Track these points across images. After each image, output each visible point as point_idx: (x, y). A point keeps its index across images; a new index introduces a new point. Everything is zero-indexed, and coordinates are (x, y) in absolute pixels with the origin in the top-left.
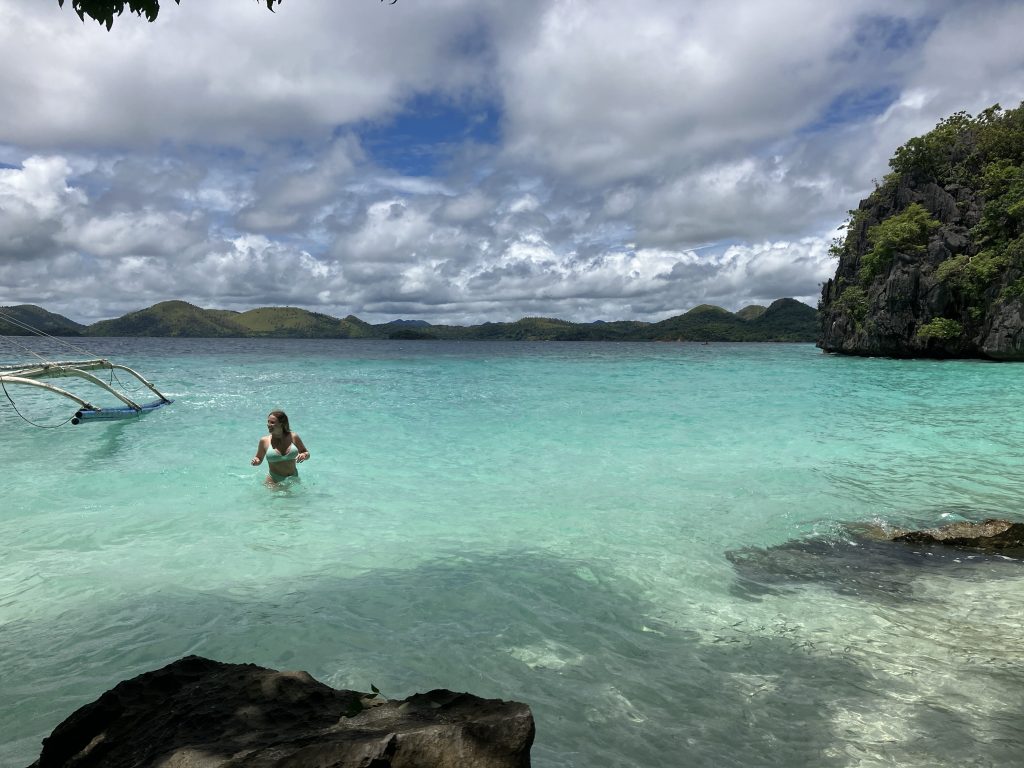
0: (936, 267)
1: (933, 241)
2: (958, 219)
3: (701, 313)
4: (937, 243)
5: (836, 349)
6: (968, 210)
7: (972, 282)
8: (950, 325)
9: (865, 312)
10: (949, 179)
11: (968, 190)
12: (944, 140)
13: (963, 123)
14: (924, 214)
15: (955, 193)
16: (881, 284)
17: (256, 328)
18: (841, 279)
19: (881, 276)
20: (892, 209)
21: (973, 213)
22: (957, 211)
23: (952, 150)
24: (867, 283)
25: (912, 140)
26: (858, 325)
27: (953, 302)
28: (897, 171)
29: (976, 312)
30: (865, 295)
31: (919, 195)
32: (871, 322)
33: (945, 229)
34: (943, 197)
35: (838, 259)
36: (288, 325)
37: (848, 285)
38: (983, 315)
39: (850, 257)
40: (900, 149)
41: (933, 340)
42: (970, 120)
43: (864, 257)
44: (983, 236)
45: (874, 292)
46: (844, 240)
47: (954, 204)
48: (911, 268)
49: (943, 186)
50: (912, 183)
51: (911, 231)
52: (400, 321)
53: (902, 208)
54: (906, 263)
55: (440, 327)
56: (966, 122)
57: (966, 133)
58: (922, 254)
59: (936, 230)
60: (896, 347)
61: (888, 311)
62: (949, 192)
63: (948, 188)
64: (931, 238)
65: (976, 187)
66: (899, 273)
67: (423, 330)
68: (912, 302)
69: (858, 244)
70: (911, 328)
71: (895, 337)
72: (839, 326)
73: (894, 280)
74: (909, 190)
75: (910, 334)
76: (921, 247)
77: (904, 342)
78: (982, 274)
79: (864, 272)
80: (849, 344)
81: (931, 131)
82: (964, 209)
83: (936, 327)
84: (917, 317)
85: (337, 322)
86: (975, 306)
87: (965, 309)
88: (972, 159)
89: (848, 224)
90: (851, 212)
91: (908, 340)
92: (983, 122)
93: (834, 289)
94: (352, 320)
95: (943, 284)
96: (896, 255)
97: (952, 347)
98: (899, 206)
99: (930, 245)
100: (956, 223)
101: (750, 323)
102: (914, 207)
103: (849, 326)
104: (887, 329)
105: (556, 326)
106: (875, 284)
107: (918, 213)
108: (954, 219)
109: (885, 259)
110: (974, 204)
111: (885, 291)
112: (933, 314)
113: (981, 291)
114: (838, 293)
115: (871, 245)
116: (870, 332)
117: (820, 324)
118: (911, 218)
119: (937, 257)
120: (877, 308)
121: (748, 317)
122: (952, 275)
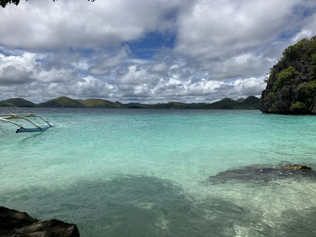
0: (297, 86)
1: (296, 78)
2: (304, 71)
3: (225, 101)
4: (297, 78)
5: (266, 111)
6: (307, 68)
7: (309, 91)
8: (302, 104)
9: (275, 100)
10: (302, 59)
11: (307, 62)
12: (300, 46)
13: (306, 41)
14: (293, 70)
15: (303, 63)
16: (280, 91)
17: (88, 105)
18: (267, 90)
19: (280, 89)
20: (283, 68)
21: (309, 69)
22: (304, 69)
23: (302, 49)
24: (276, 91)
25: (290, 47)
26: (273, 104)
27: (302, 97)
28: (285, 56)
29: (310, 100)
30: (275, 95)
31: (292, 64)
32: (276, 103)
33: (300, 74)
34: (299, 64)
35: (267, 83)
36: (98, 104)
37: (269, 91)
38: (312, 101)
39: (270, 83)
40: (286, 49)
41: (296, 109)
42: (308, 40)
43: (274, 83)
44: (312, 76)
45: (277, 94)
46: (268, 78)
47: (303, 66)
48: (289, 86)
49: (299, 61)
50: (290, 60)
51: (289, 75)
52: (132, 103)
53: (287, 68)
54: (288, 85)
55: (144, 105)
56: (307, 41)
57: (307, 44)
58: (293, 82)
59: (297, 74)
60: (284, 111)
61: (282, 100)
62: (301, 62)
63: (301, 61)
64: (296, 77)
65: (310, 61)
66: (285, 88)
67: (139, 105)
68: (289, 97)
69: (273, 79)
70: (289, 105)
71: (284, 108)
72: (267, 104)
73: (284, 90)
74: (289, 62)
75: (289, 107)
76: (293, 80)
77: (287, 109)
78: (312, 88)
79: (275, 87)
80: (270, 110)
81: (296, 43)
82: (306, 68)
83: (297, 105)
84: (291, 101)
85: (112, 103)
86: (309, 98)
87: (306, 99)
88: (309, 52)
89: (270, 73)
90: (270, 69)
91: (288, 109)
92: (312, 41)
93: (265, 93)
94: (117, 102)
95: (300, 91)
96: (284, 82)
97: (302, 111)
98: (286, 67)
99: (295, 79)
100: (304, 72)
101: (240, 104)
102: (290, 67)
103: (270, 104)
104: (282, 105)
105: (180, 104)
106: (278, 91)
107: (291, 69)
108: (303, 71)
109: (281, 83)
110: (309, 67)
111: (281, 93)
112: (296, 100)
113: (311, 94)
114: (266, 94)
115: (277, 79)
116: (276, 106)
117: (261, 104)
118: (289, 71)
119: (297, 83)
120: (278, 99)
121: (240, 102)
122: (302, 88)
